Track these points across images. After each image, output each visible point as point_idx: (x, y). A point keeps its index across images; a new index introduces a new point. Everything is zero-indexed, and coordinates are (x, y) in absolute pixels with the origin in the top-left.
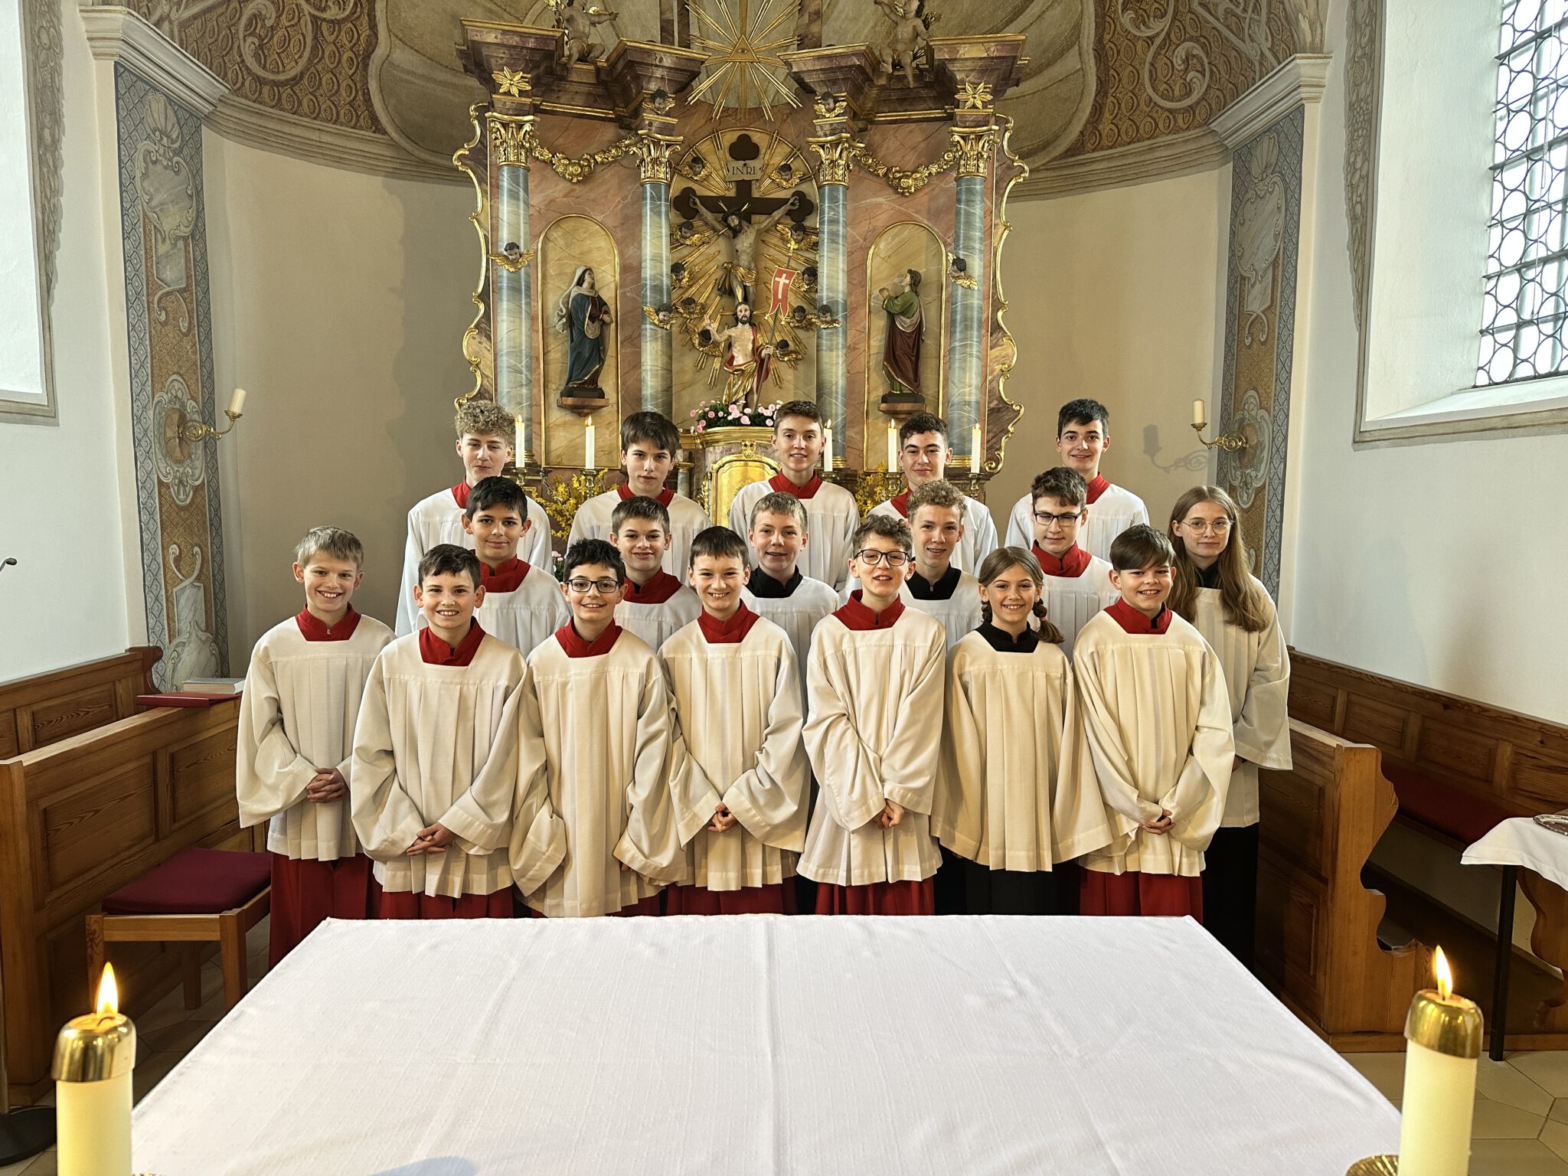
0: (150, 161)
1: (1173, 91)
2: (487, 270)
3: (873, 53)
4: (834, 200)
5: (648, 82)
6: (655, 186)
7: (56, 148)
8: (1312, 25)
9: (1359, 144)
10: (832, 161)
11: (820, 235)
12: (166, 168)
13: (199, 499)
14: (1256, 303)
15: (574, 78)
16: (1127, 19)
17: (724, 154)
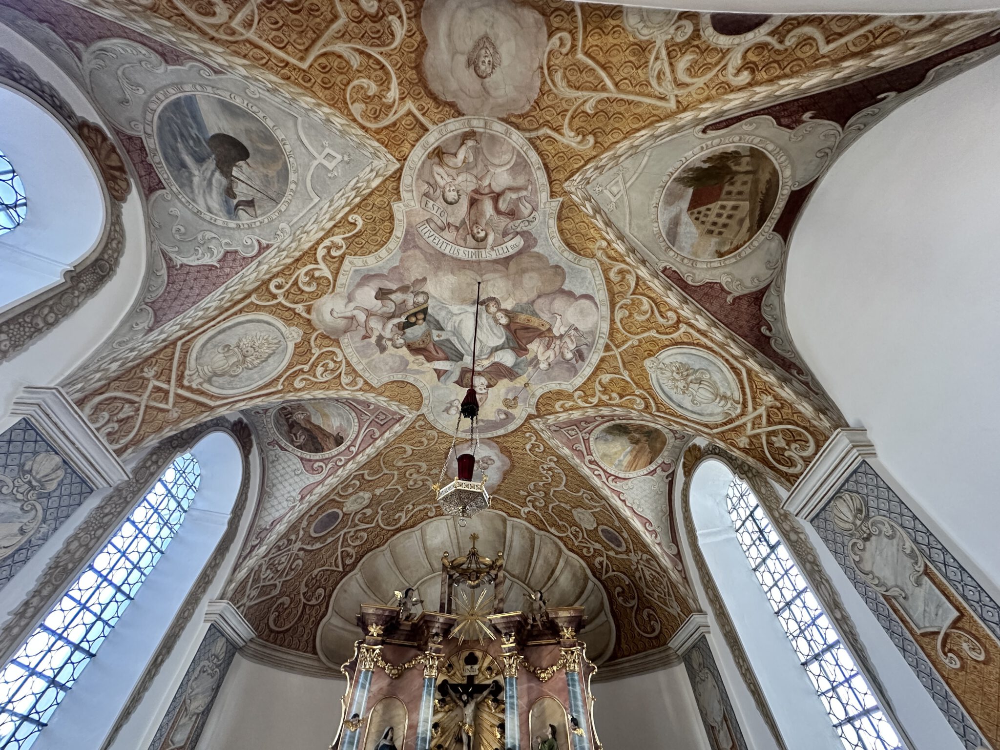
1: (647, 629)
2: (341, 731)
4: (511, 685)
5: (432, 629)
6: (430, 679)
8: (694, 601)
9: (737, 653)
10: (510, 665)
11: (506, 704)
15: (402, 628)
16: (620, 600)
17: (462, 662)
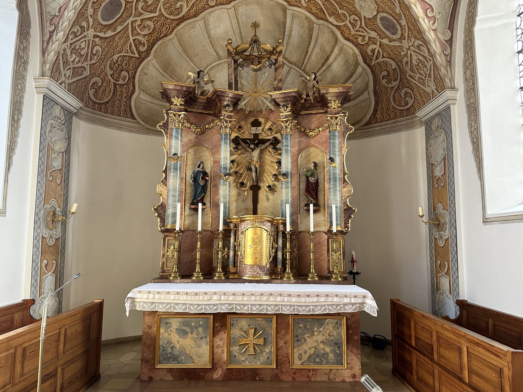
0: (52, 126)
1: (401, 104)
2: (167, 163)
3: (299, 92)
4: (287, 139)
5: (224, 102)
6: (226, 135)
7: (19, 122)
8: (450, 80)
9: (473, 117)
10: (286, 127)
11: (282, 150)
12: (58, 129)
13: (57, 243)
14: (438, 172)
15: (199, 100)
16: (384, 82)
17: (249, 125)
